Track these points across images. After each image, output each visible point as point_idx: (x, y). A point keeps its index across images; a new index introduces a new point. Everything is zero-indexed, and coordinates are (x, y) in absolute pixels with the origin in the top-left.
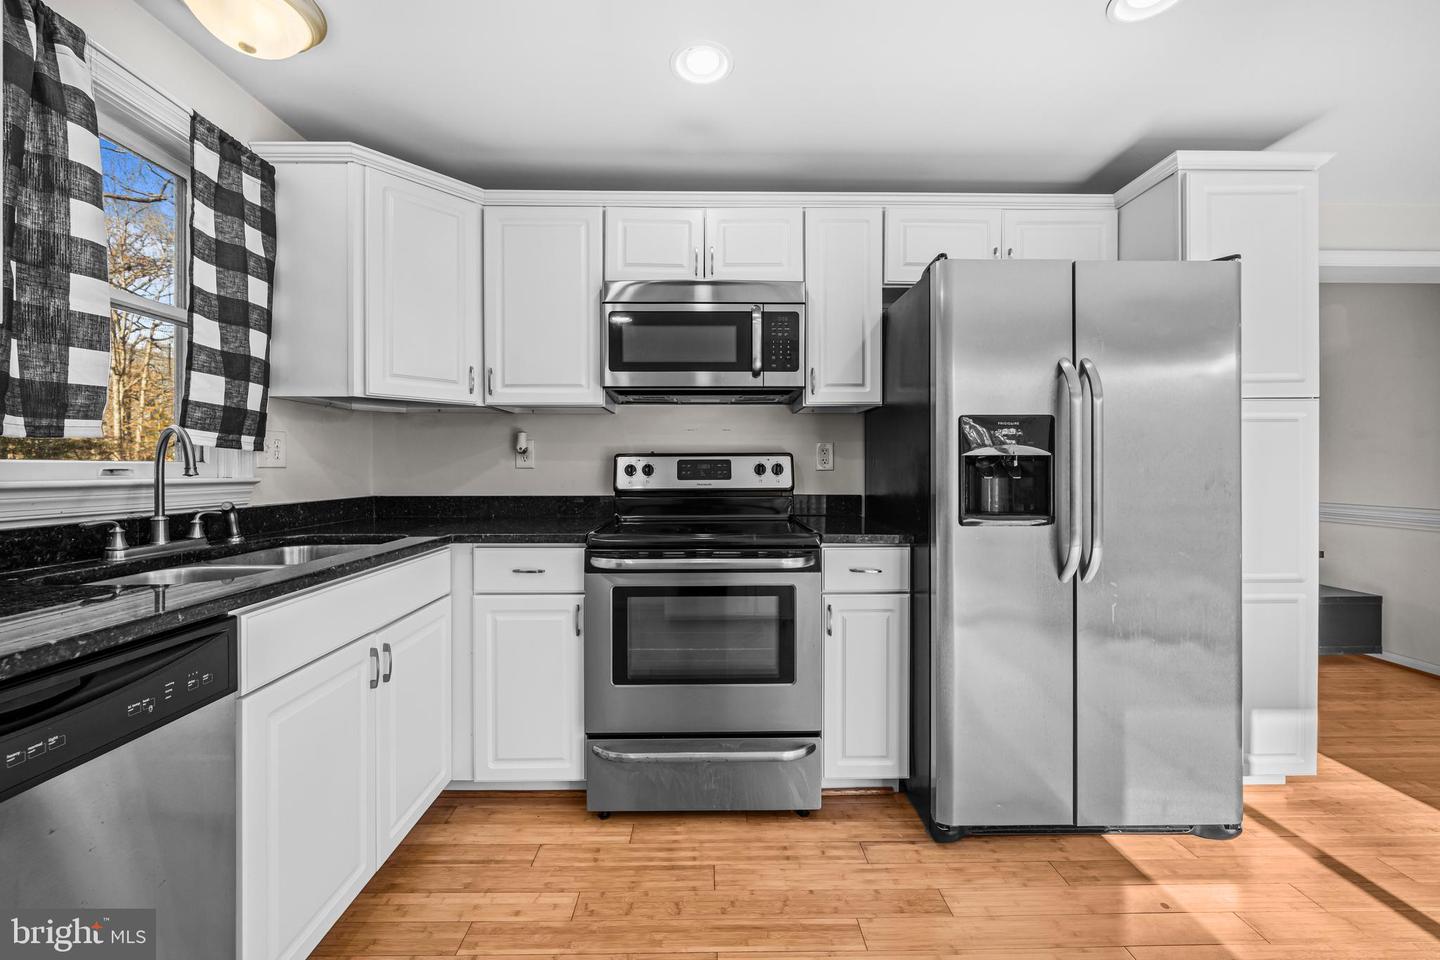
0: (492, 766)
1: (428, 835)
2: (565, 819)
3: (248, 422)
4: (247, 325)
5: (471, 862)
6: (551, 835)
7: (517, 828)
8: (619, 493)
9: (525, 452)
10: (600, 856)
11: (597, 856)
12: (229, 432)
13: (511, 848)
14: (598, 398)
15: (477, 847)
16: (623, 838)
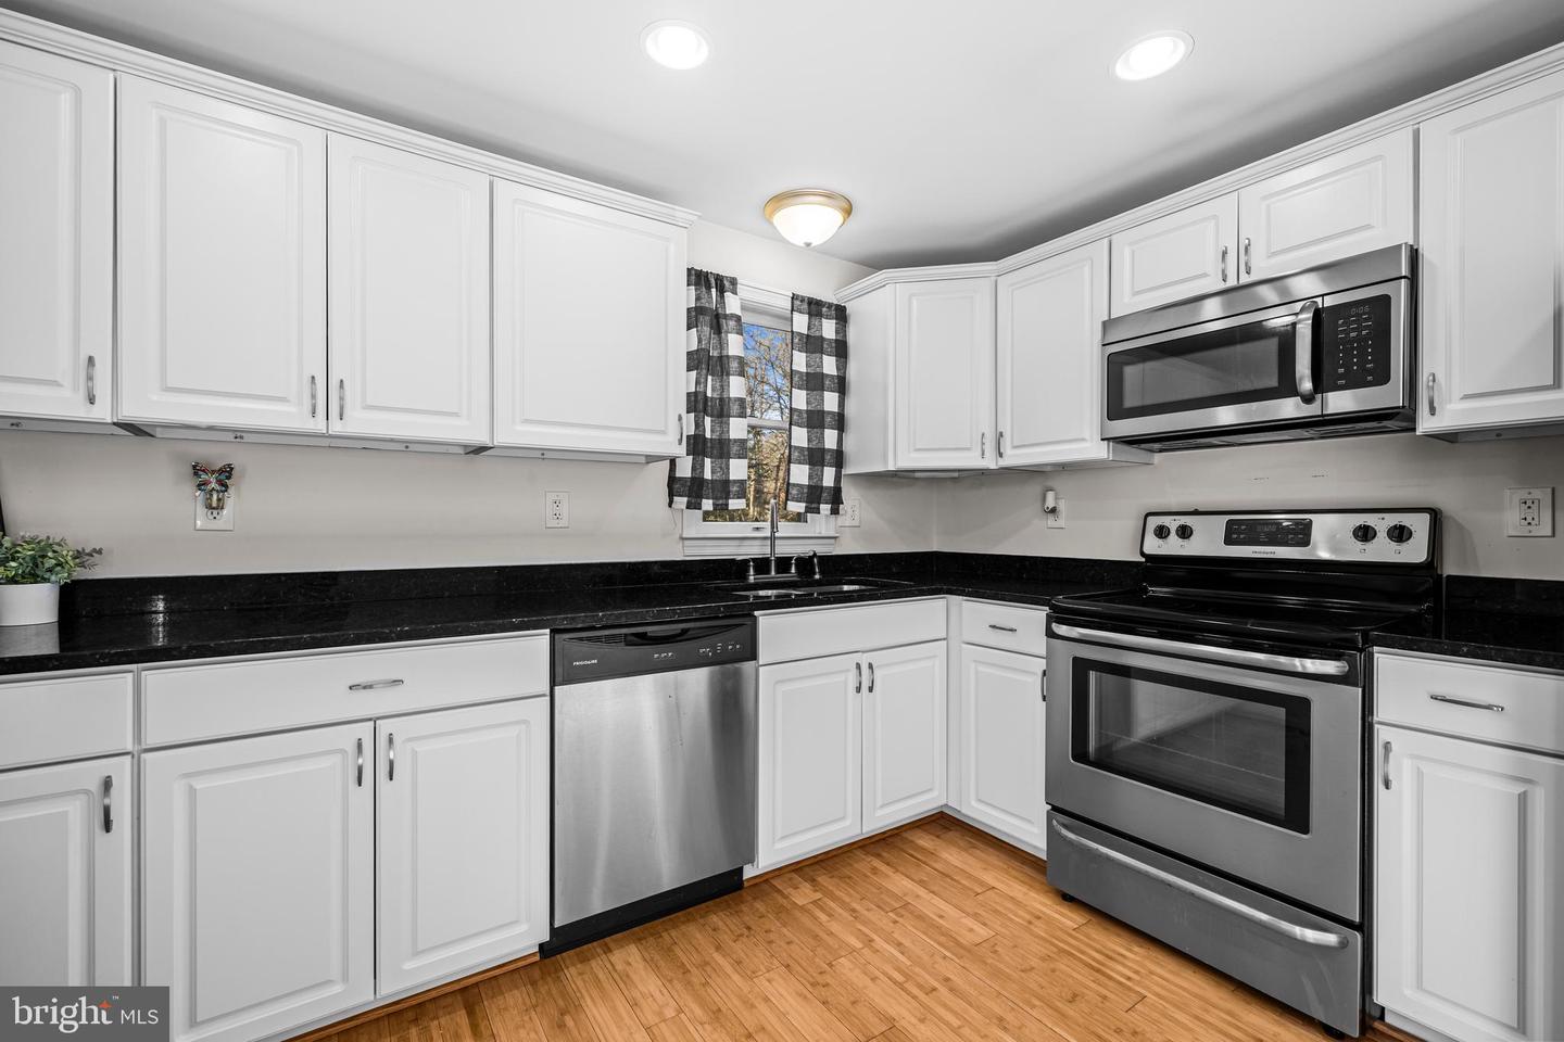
0: (974, 803)
1: (920, 838)
2: (1026, 880)
3: (825, 495)
4: (823, 427)
5: (936, 870)
6: (1007, 884)
7: (984, 866)
8: (1149, 558)
9: (1053, 511)
10: (1037, 922)
11: (1034, 920)
12: (812, 503)
13: (970, 876)
14: (1100, 451)
15: (947, 862)
16: (1069, 923)
